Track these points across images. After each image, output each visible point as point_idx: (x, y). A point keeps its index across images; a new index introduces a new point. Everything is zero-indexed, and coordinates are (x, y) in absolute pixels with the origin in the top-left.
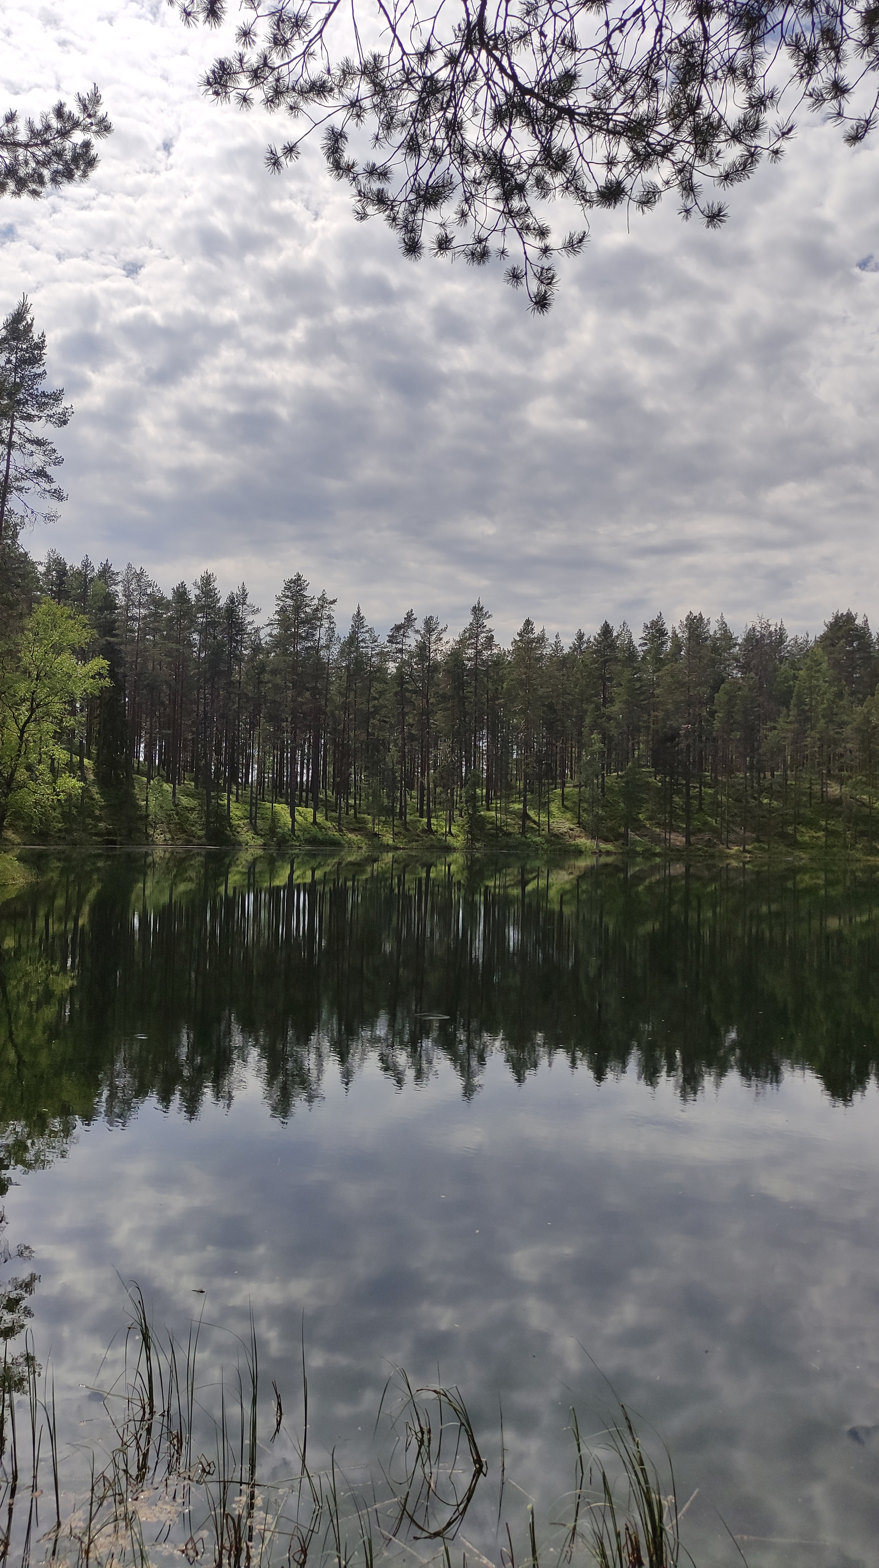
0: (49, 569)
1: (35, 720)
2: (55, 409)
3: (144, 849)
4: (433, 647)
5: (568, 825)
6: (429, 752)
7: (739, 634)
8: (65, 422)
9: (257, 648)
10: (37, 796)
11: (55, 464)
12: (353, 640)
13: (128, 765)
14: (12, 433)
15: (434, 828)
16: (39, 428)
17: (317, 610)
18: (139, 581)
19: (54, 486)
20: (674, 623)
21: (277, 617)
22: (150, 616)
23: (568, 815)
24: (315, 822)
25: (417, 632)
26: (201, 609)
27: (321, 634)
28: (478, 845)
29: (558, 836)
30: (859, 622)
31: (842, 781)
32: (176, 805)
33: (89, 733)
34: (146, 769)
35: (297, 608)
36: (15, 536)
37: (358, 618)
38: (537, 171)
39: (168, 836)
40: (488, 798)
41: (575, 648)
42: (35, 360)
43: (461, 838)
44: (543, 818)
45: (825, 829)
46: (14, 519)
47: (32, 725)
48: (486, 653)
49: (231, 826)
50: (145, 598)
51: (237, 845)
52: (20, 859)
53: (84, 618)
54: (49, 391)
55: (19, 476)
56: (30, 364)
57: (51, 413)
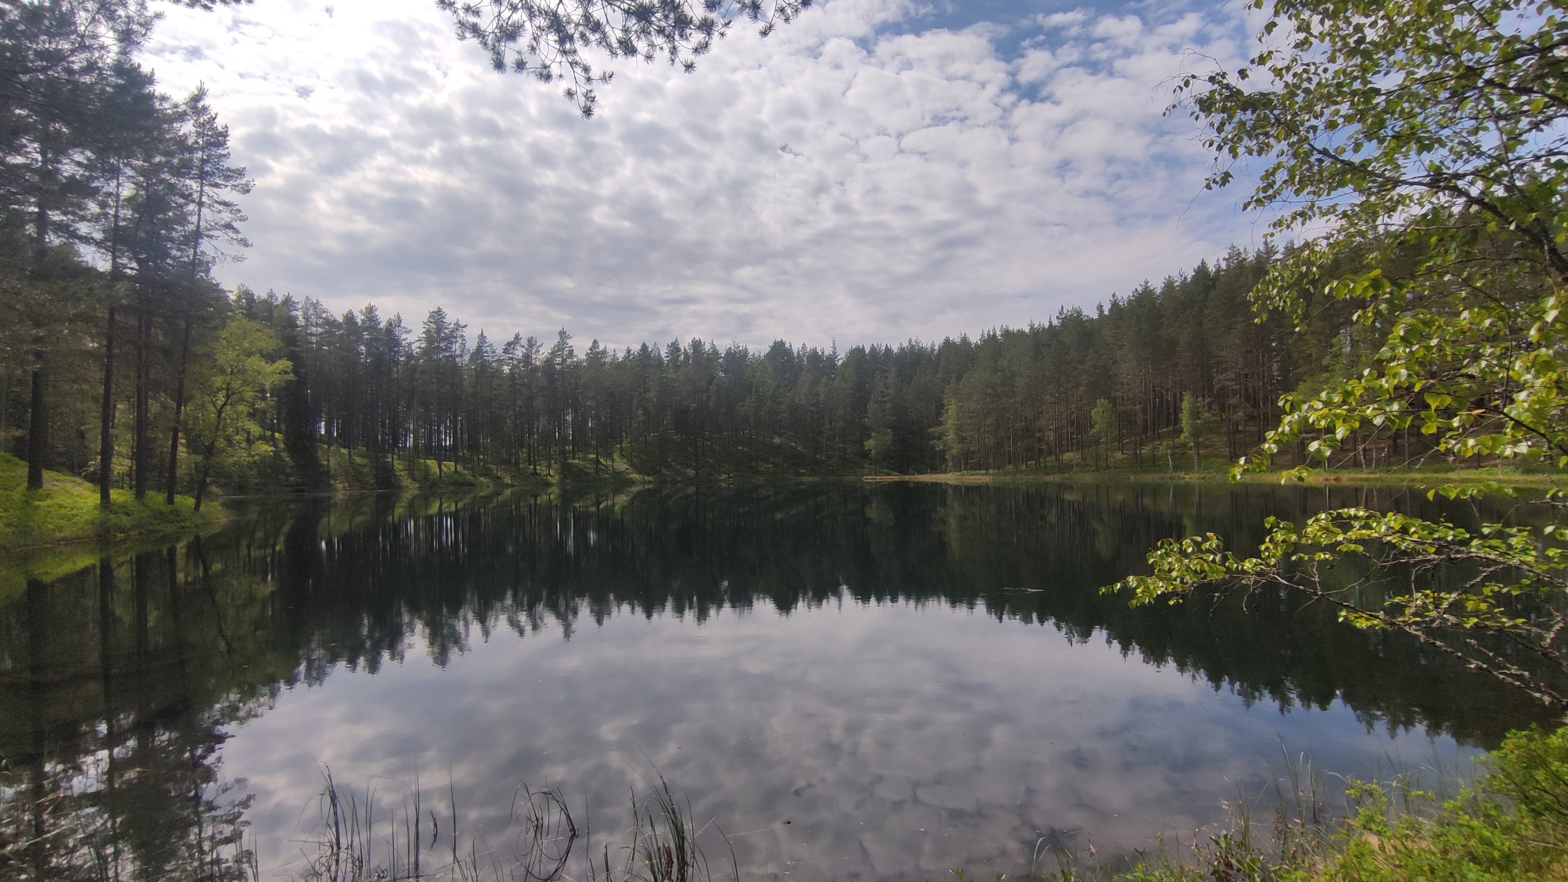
0: (239, 298)
1: (231, 404)
2: (238, 181)
3: (327, 495)
4: (534, 356)
5: (625, 466)
6: (533, 424)
7: (723, 352)
8: (248, 191)
9: (410, 356)
10: (235, 458)
11: (240, 220)
12: (479, 351)
13: (312, 436)
14: (201, 195)
15: (538, 472)
16: (226, 194)
17: (453, 331)
18: (315, 308)
19: (240, 236)
20: (685, 344)
21: (424, 335)
22: (326, 332)
23: (625, 460)
24: (456, 471)
25: (523, 346)
26: (366, 329)
27: (456, 347)
28: (568, 481)
29: (619, 474)
30: (787, 346)
31: (780, 435)
32: (352, 463)
33: (279, 414)
34: (326, 439)
35: (439, 330)
36: (208, 271)
37: (482, 338)
38: (581, 28)
39: (346, 485)
40: (573, 452)
41: (626, 358)
42: (221, 144)
43: (557, 477)
44: (609, 463)
45: (773, 463)
46: (206, 259)
47: (228, 407)
48: (569, 361)
49: (395, 475)
50: (321, 320)
51: (400, 488)
52: (223, 505)
53: (272, 332)
54: (233, 167)
55: (209, 227)
56: (215, 147)
57: (235, 183)
